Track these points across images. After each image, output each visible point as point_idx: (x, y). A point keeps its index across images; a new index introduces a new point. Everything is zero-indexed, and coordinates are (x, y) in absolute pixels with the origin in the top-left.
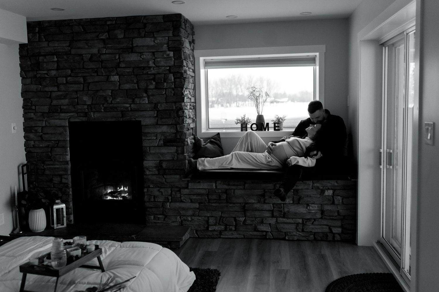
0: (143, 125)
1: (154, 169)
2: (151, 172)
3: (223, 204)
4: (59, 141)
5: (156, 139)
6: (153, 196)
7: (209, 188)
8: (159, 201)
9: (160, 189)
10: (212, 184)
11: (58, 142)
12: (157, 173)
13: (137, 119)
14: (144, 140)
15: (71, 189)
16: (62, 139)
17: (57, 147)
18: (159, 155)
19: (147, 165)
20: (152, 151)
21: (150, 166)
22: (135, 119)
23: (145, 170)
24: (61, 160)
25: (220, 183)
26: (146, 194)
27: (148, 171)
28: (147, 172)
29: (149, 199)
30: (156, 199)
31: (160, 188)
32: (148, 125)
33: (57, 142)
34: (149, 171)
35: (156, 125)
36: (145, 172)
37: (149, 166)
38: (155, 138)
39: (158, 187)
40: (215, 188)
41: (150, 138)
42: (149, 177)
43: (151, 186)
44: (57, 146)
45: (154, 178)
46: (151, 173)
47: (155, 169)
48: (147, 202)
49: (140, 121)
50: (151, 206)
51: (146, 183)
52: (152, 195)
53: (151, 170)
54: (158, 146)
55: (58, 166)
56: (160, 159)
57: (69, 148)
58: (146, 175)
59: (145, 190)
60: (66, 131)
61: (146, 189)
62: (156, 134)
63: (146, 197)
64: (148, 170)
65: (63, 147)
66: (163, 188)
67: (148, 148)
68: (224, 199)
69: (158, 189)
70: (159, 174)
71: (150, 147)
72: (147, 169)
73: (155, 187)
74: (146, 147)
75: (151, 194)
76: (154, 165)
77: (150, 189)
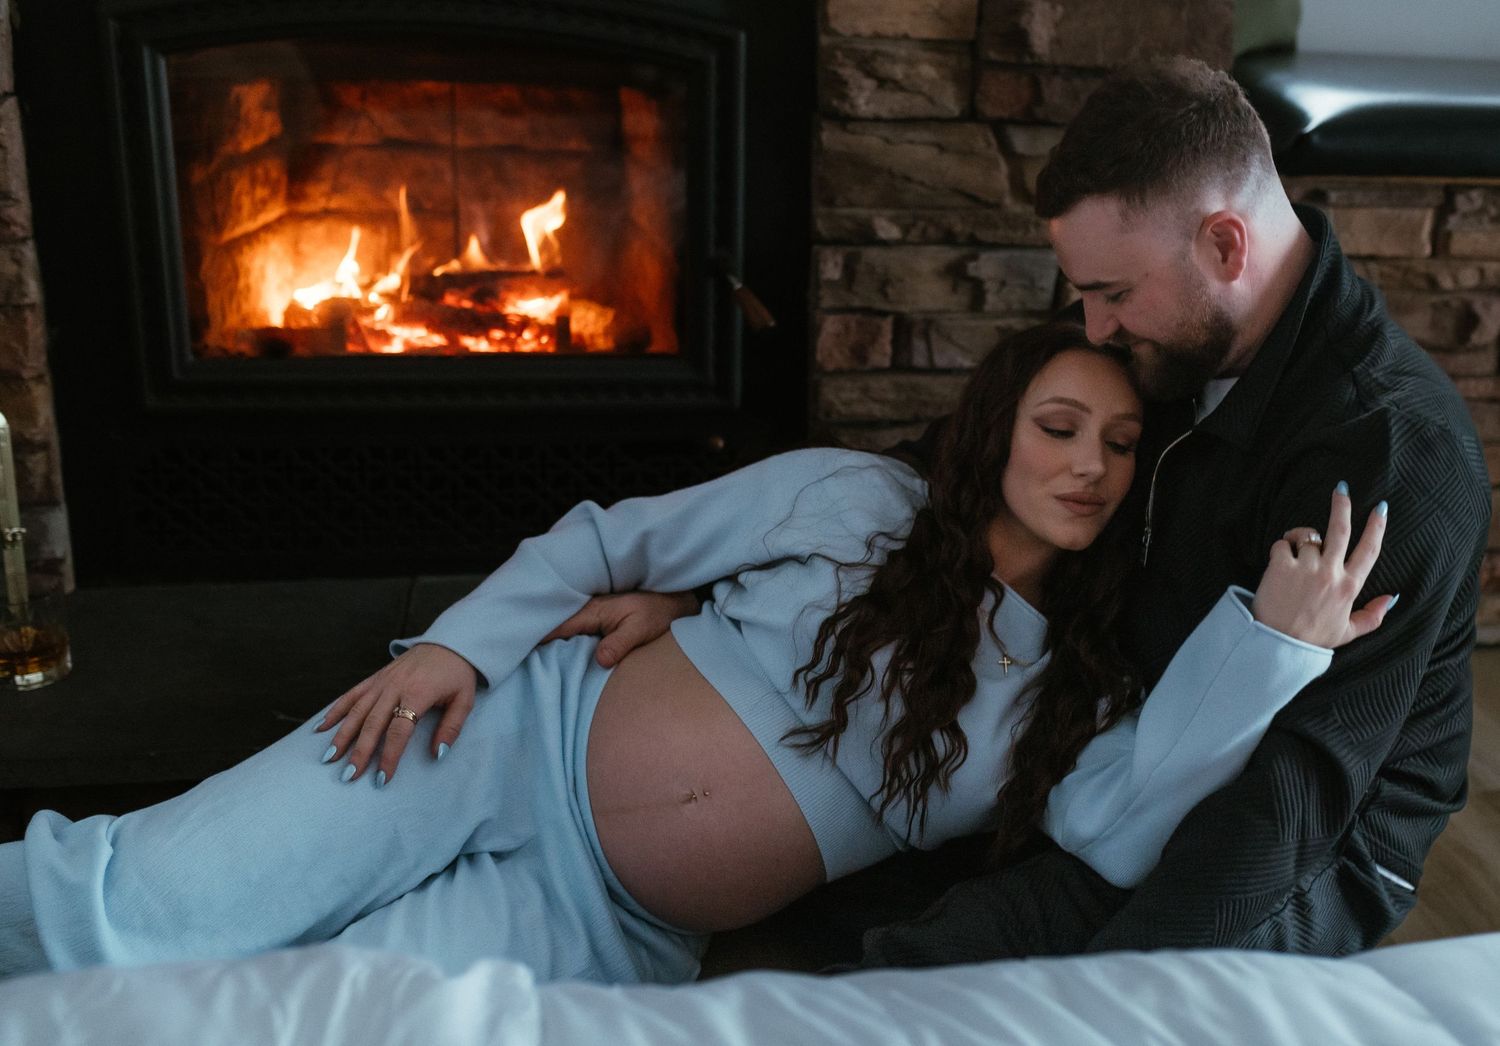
1: (928, 71)
2: (899, 96)
3: (1472, 383)
6: (887, 325)
7: (1388, 249)
8: (941, 361)
9: (974, 257)
10: (1417, 213)
12: (950, 102)
15: (29, 252)
19: (864, 27)
21: (890, 30)
23: (848, 72)
25: (1482, 211)
26: (827, 301)
27: (869, 83)
28: (864, 99)
29: (860, 353)
30: (919, 345)
31: (965, 251)
34: (883, 82)
36: (844, 97)
37: (877, 36)
39: (949, 239)
40: (1427, 250)
42: (871, 142)
43: (888, 230)
45: (915, 153)
46: (892, 104)
47: (939, 65)
48: (839, 372)
50: (877, 410)
51: (830, 202)
52: (883, 314)
53: (898, 71)
58: (845, 121)
59: (831, 268)
61: (840, 259)
63: (831, 326)
64: (870, 74)
66: (994, 246)
68: (1484, 348)
69: (950, 254)
70: (971, 115)
72: (866, 65)
73: (914, 235)
75: (880, 305)
76: (926, 30)
77: (872, 254)
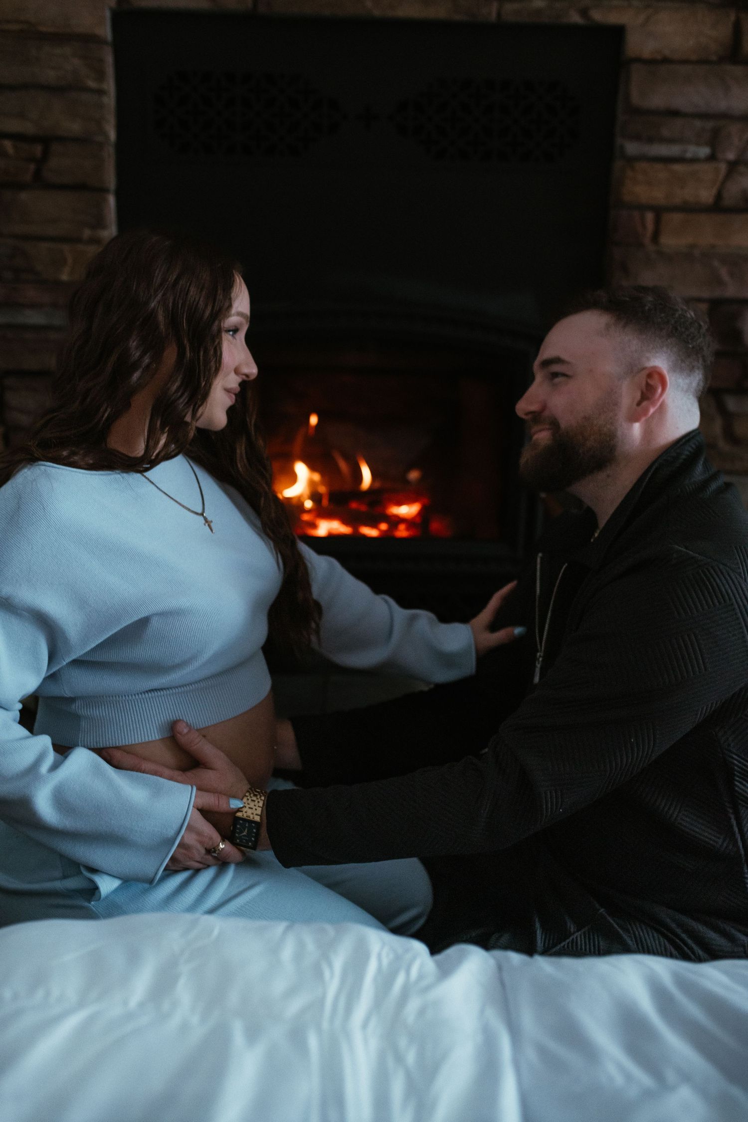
0: (639, 60)
4: (47, 140)
5: (712, 158)
11: (46, 154)
13: (597, 16)
14: (631, 160)
16: (75, 127)
17: (40, 182)
18: (716, 263)
20: (670, 241)
22: (584, 12)
24: (65, 277)
32: (666, 61)
33: (38, 149)
35: (722, 60)
38: (704, 151)
41: (674, 150)
44: (37, 175)
49: (618, 33)
54: (718, 207)
55: (35, 318)
56: (717, 293)
57: (112, 200)
60: (100, 76)
62: (710, 124)
65: (80, 187)
67: (650, 217)
71: (659, 211)
74: (642, 208)
